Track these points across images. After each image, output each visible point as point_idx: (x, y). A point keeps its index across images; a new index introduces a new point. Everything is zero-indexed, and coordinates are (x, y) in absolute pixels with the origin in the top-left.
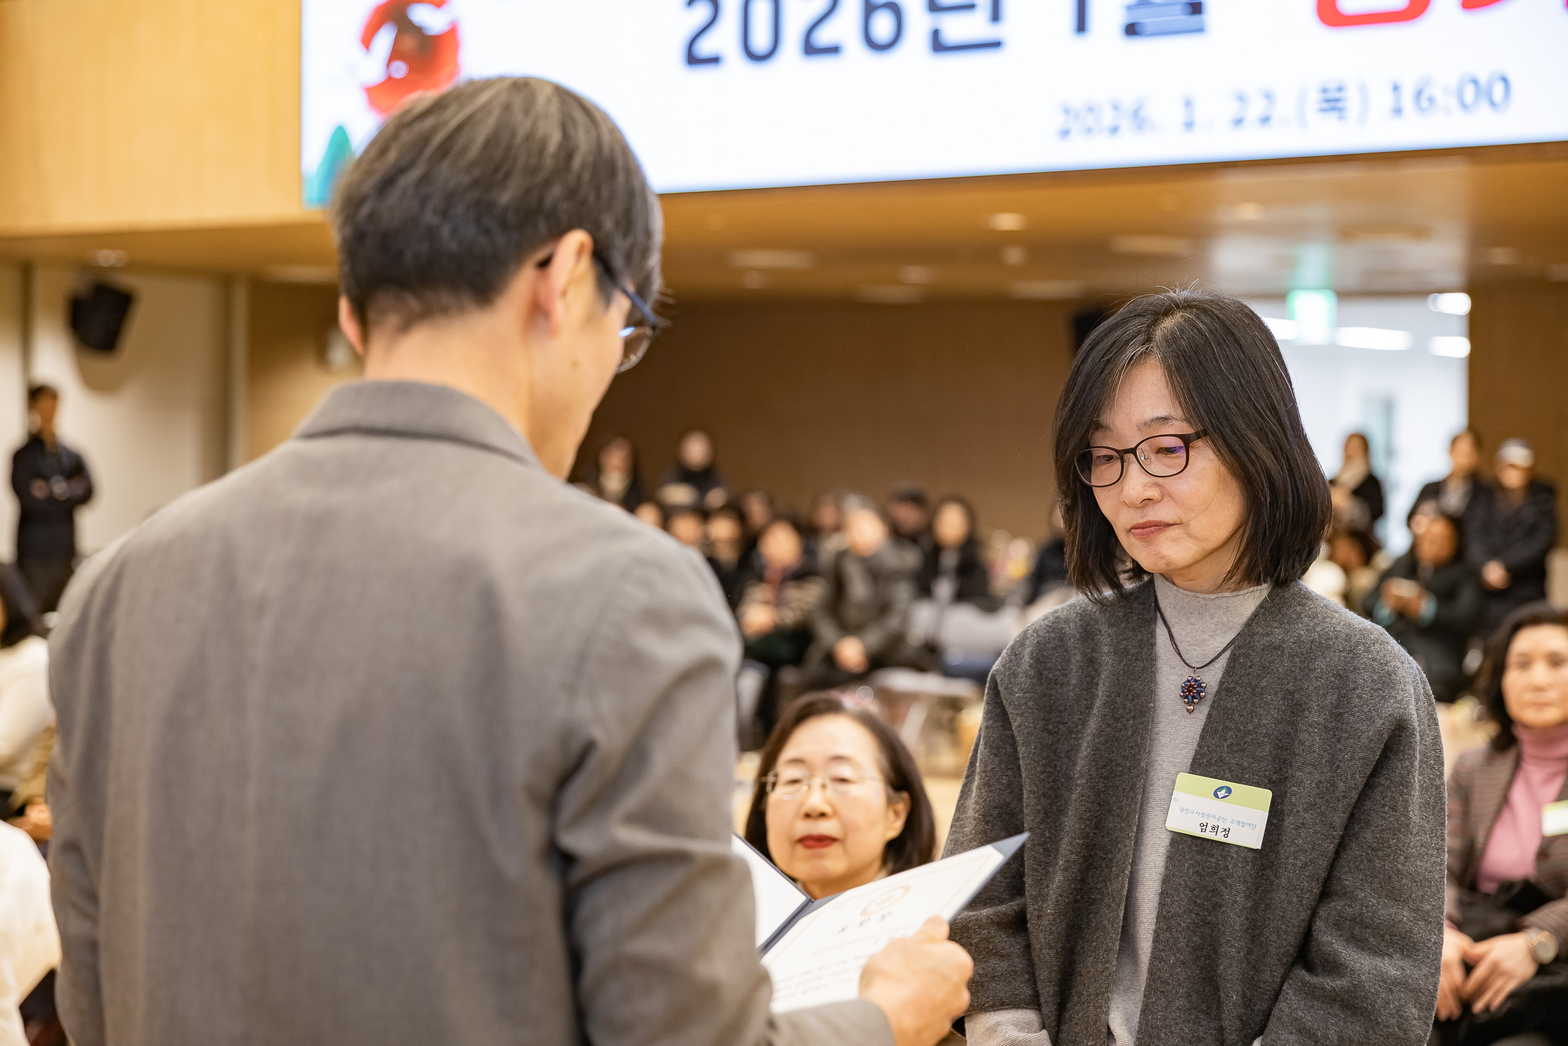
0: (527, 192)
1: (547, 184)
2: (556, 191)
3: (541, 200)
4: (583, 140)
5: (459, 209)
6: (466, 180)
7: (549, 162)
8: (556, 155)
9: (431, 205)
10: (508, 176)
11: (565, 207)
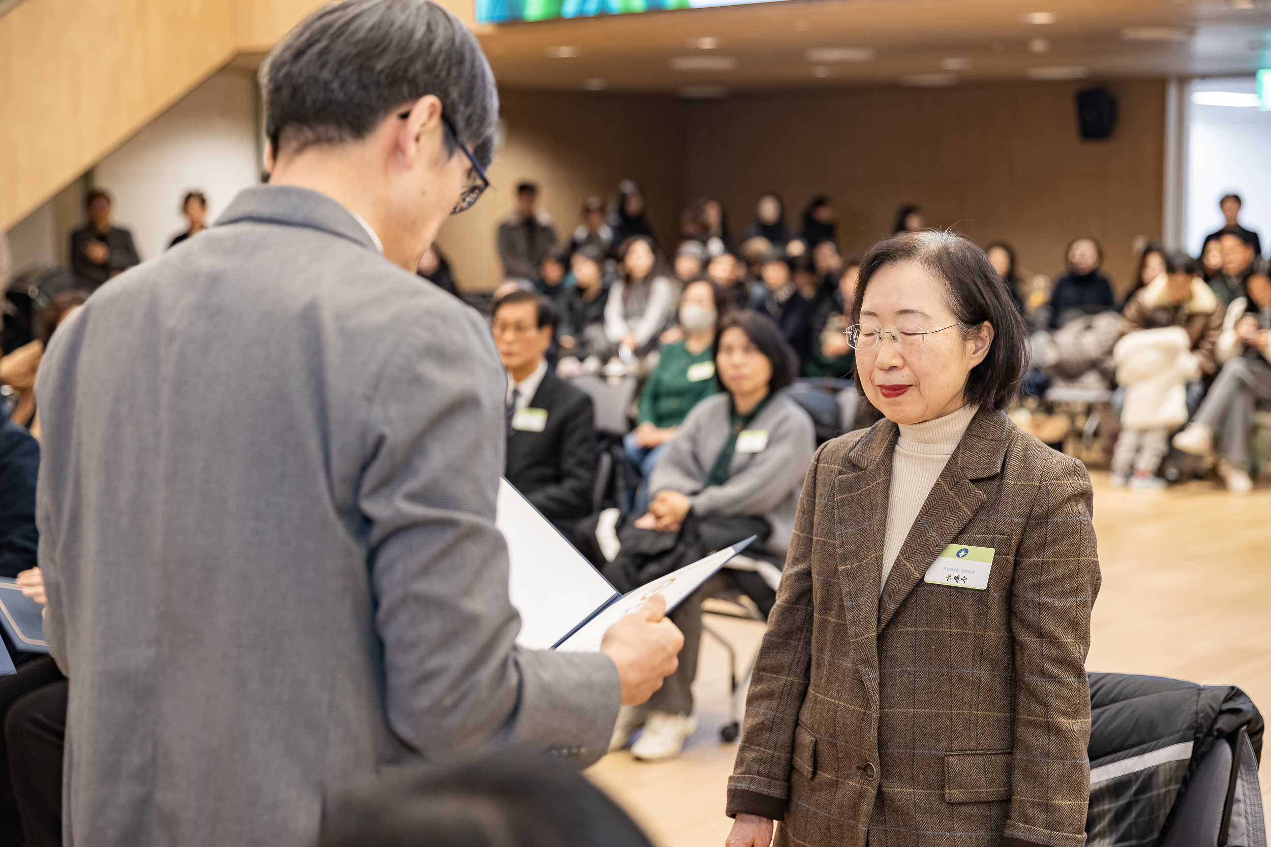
0: (396, 63)
1: (412, 59)
2: (419, 65)
3: (406, 70)
4: (441, 34)
5: (346, 71)
6: (354, 51)
7: (415, 46)
8: (420, 42)
9: (329, 66)
10: (383, 51)
11: (422, 79)
